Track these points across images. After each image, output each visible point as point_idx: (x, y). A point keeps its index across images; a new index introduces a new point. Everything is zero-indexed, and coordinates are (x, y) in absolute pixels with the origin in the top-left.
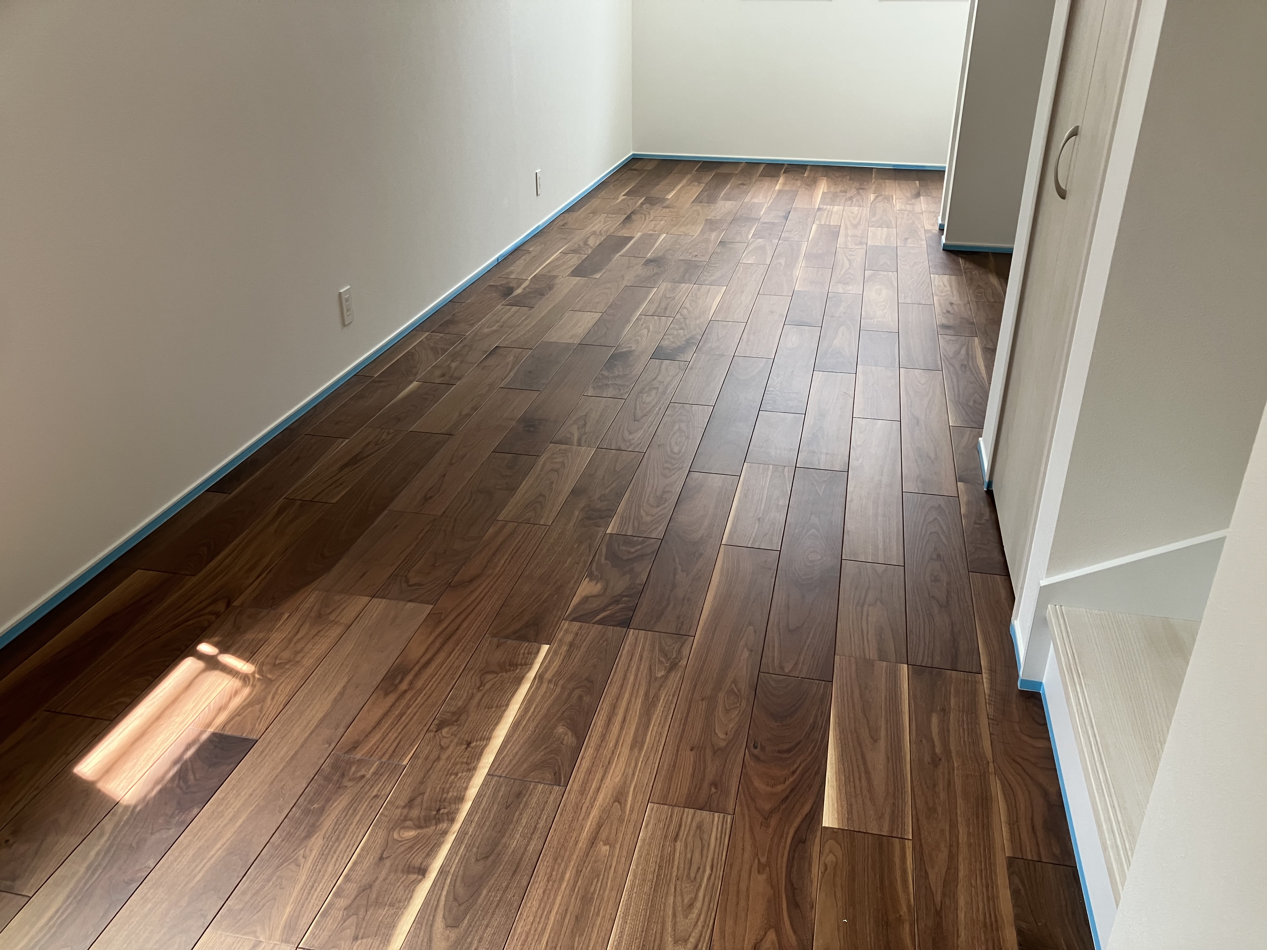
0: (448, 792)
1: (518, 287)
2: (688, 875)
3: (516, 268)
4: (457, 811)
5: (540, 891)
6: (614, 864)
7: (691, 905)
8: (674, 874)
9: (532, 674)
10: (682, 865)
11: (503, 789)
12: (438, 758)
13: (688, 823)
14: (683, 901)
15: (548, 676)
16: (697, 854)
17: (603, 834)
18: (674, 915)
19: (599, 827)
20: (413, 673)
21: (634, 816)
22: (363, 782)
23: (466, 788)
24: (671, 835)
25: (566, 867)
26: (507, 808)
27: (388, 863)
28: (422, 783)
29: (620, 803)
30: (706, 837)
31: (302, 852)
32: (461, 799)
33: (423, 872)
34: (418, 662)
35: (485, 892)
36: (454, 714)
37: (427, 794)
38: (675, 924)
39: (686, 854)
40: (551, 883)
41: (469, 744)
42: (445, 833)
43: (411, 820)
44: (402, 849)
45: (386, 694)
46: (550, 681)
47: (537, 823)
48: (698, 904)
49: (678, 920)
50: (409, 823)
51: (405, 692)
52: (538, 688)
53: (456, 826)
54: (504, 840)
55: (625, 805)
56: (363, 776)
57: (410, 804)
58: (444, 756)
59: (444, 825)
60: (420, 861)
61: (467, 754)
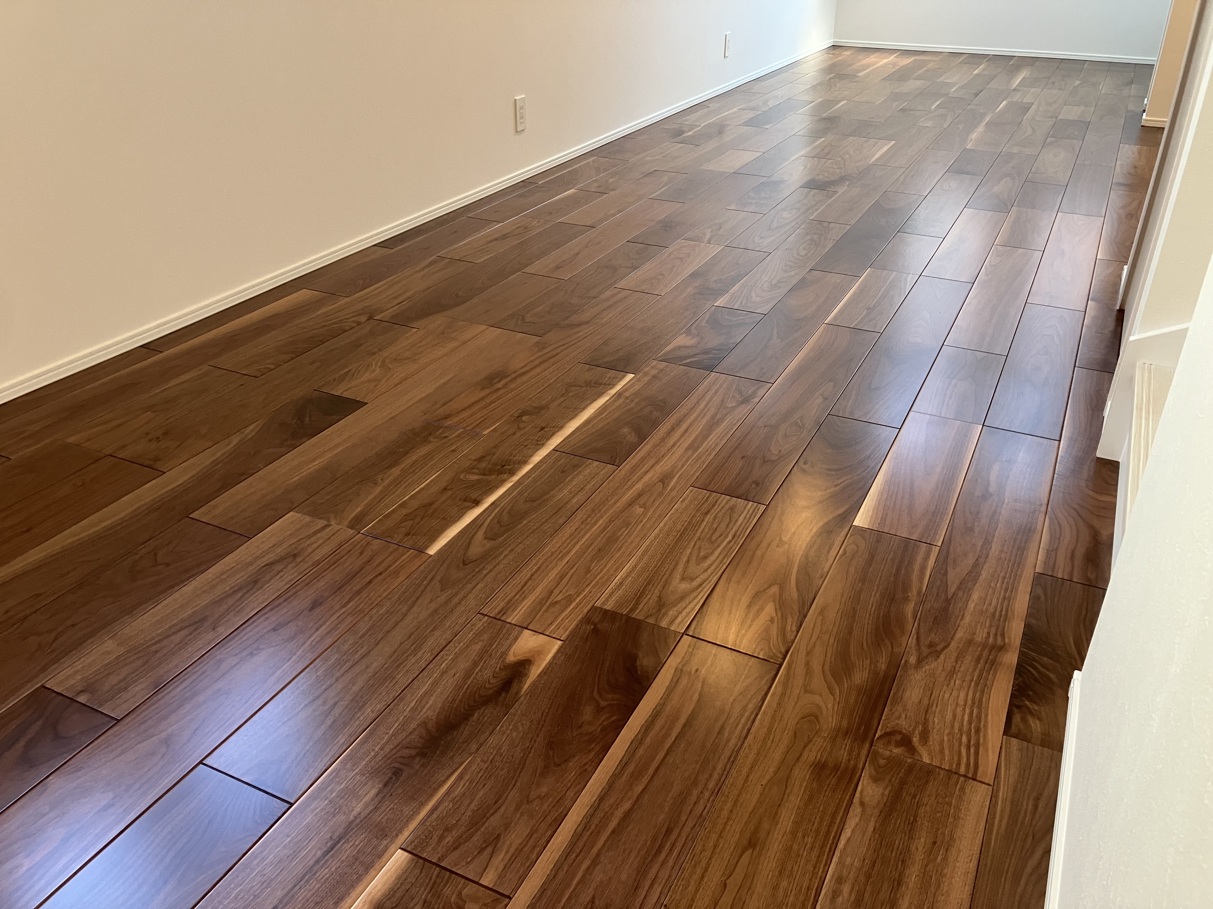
0: (515, 456)
1: (689, 131)
2: (710, 538)
3: (691, 118)
4: (519, 469)
5: (573, 529)
6: (644, 521)
7: (705, 558)
8: (698, 535)
9: (613, 391)
10: (706, 530)
11: (562, 461)
12: (514, 434)
13: (722, 505)
14: (699, 553)
15: (627, 394)
16: (723, 525)
17: (642, 500)
18: (688, 561)
19: (640, 495)
20: (509, 378)
21: (674, 493)
22: (445, 440)
23: (531, 456)
24: (704, 509)
25: (601, 517)
26: (563, 472)
27: (450, 493)
28: (495, 447)
29: (663, 483)
30: (735, 516)
31: (381, 476)
32: (525, 462)
33: (477, 503)
34: (516, 372)
35: (525, 522)
36: (535, 408)
37: (497, 455)
38: (685, 568)
39: (712, 524)
40: (584, 525)
41: (543, 429)
42: (503, 482)
43: (478, 469)
44: (465, 485)
45: (483, 389)
46: (627, 398)
47: (586, 485)
48: (712, 558)
49: (690, 565)
50: (475, 471)
51: (499, 389)
52: (615, 401)
53: (515, 478)
54: (552, 493)
55: (667, 486)
56: (446, 437)
57: (481, 459)
58: (518, 434)
59: (505, 476)
60: (477, 495)
61: (539, 434)
